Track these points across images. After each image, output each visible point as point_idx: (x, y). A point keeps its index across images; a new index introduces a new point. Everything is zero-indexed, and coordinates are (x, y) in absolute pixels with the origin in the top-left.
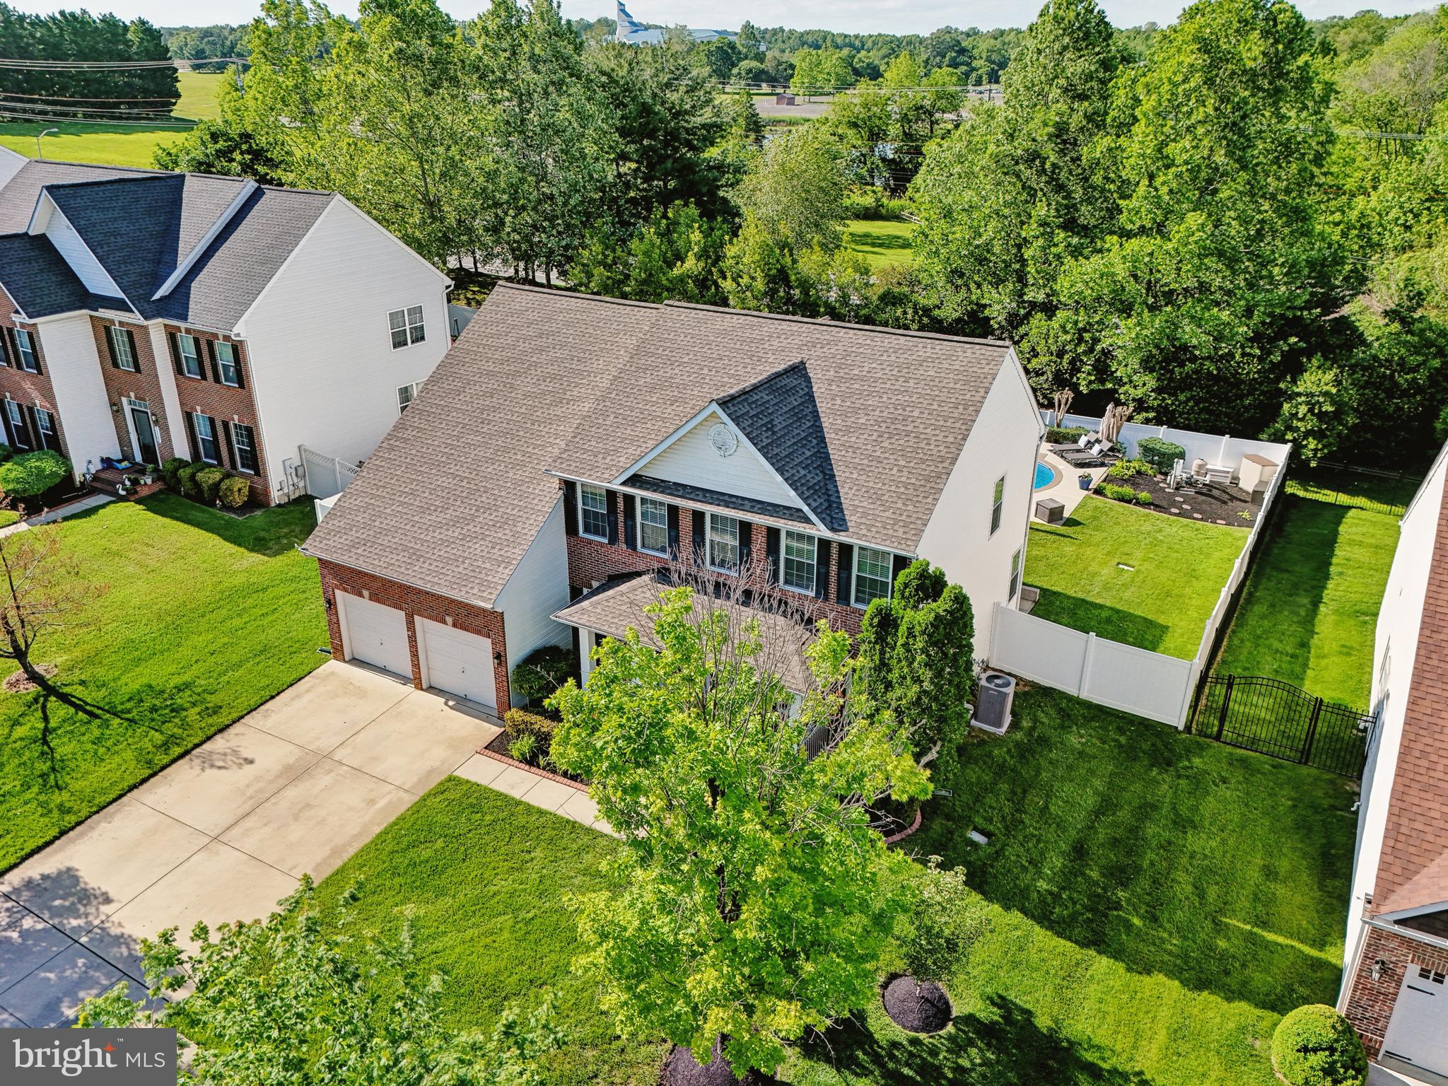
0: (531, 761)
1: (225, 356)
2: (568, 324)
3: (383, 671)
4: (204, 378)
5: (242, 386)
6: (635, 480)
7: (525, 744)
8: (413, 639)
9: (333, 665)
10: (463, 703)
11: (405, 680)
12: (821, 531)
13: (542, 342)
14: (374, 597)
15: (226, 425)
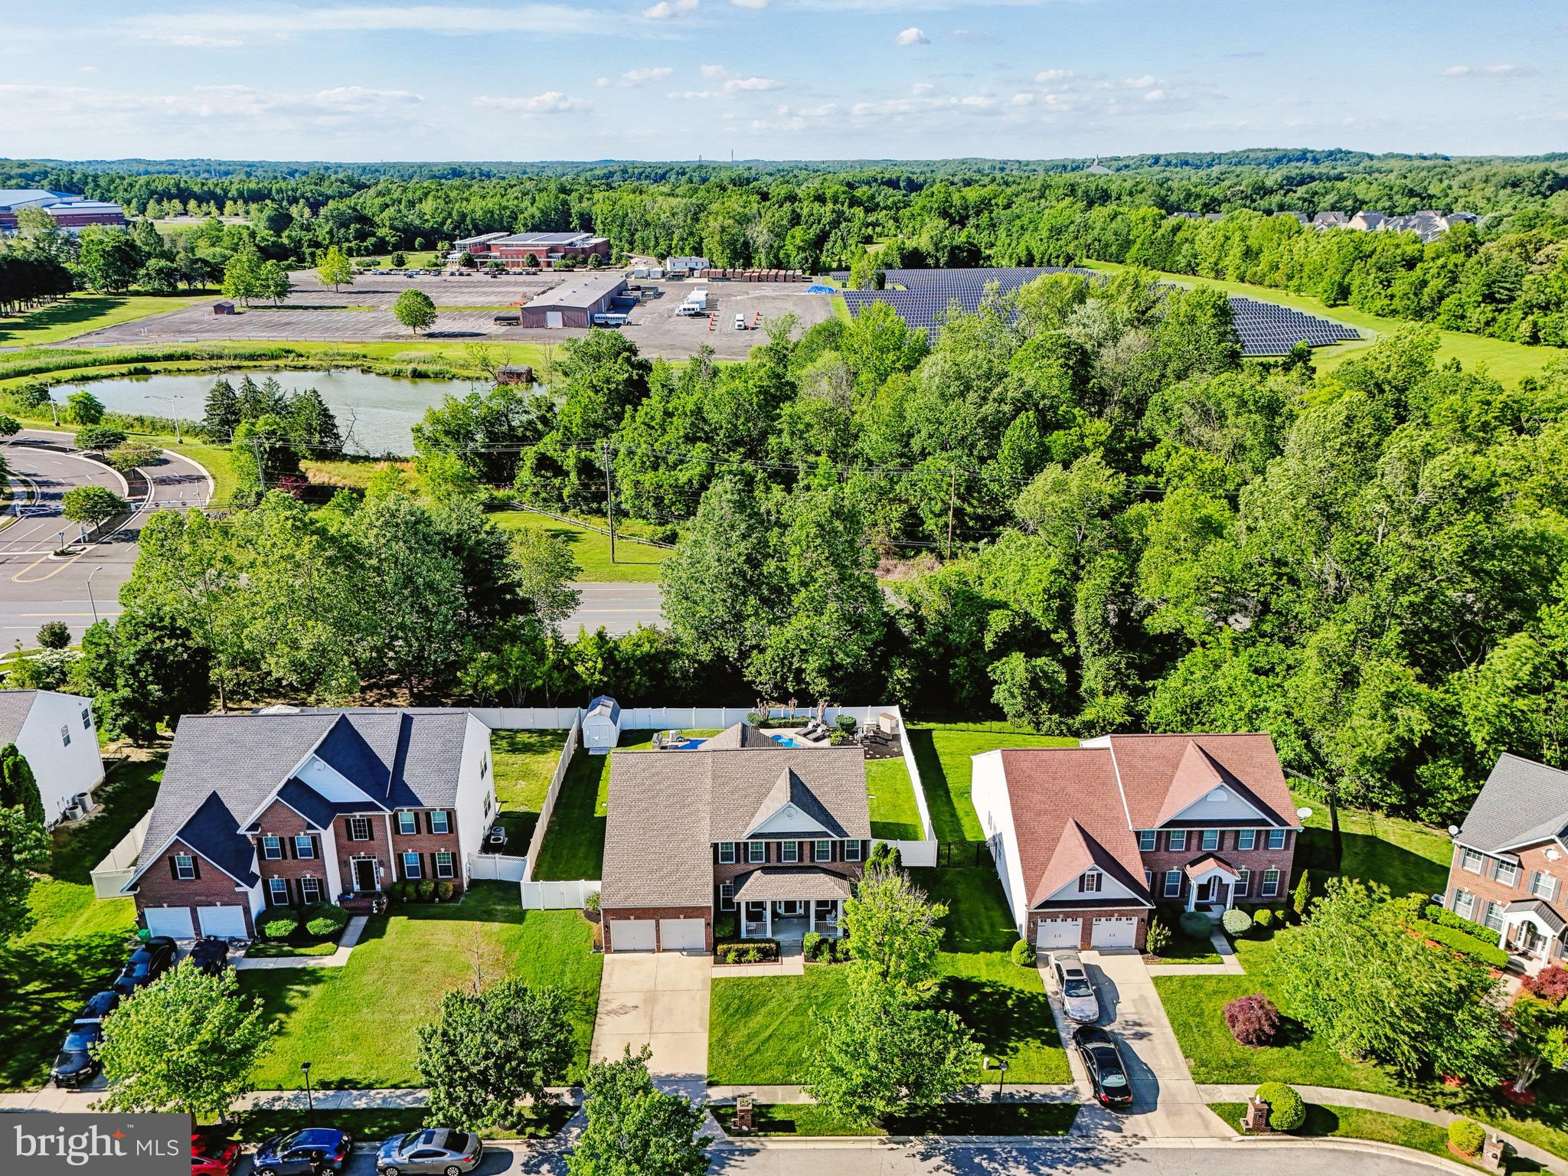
0: (738, 962)
1: (439, 818)
2: (664, 766)
3: (635, 951)
4: (419, 832)
5: (451, 831)
6: (753, 836)
7: (731, 956)
8: (658, 931)
9: (608, 957)
10: (692, 952)
11: (653, 951)
12: (837, 838)
13: (656, 778)
14: (637, 918)
15: (433, 856)
